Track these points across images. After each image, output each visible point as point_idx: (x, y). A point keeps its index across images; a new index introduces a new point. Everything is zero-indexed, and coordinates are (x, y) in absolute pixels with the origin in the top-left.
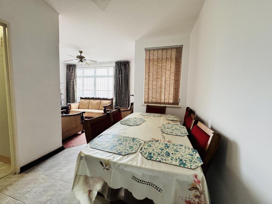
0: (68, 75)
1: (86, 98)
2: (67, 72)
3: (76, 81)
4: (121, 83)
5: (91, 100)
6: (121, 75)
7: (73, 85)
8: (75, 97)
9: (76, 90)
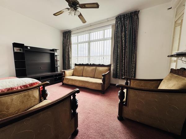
0: (64, 42)
1: (80, 65)
2: (63, 40)
3: (71, 48)
4: (124, 44)
5: (85, 67)
6: (125, 32)
7: (69, 52)
8: (70, 63)
9: (71, 56)
